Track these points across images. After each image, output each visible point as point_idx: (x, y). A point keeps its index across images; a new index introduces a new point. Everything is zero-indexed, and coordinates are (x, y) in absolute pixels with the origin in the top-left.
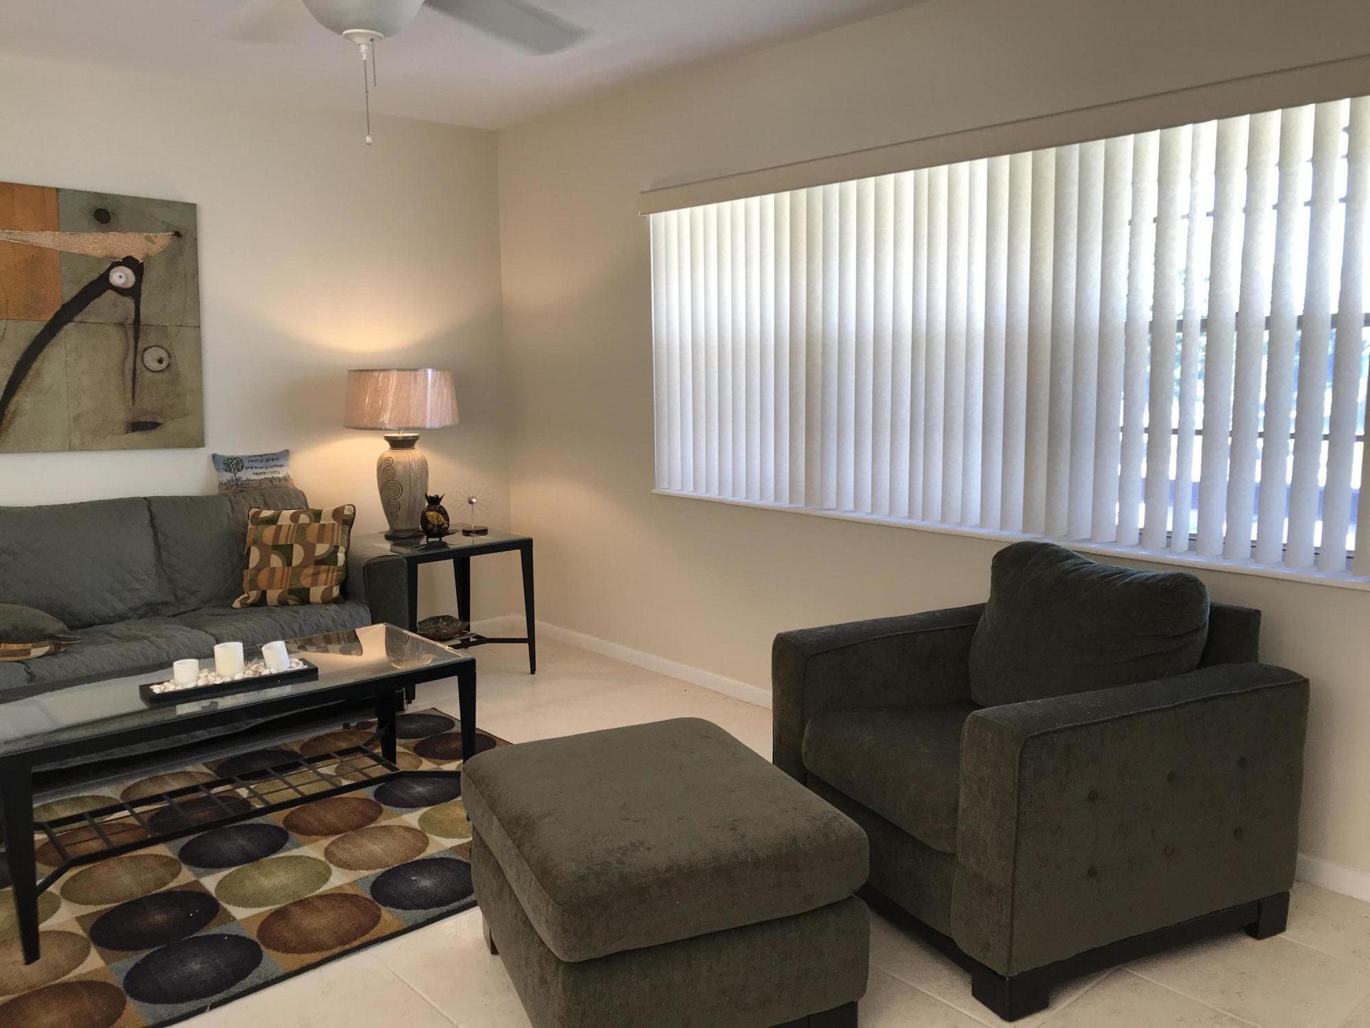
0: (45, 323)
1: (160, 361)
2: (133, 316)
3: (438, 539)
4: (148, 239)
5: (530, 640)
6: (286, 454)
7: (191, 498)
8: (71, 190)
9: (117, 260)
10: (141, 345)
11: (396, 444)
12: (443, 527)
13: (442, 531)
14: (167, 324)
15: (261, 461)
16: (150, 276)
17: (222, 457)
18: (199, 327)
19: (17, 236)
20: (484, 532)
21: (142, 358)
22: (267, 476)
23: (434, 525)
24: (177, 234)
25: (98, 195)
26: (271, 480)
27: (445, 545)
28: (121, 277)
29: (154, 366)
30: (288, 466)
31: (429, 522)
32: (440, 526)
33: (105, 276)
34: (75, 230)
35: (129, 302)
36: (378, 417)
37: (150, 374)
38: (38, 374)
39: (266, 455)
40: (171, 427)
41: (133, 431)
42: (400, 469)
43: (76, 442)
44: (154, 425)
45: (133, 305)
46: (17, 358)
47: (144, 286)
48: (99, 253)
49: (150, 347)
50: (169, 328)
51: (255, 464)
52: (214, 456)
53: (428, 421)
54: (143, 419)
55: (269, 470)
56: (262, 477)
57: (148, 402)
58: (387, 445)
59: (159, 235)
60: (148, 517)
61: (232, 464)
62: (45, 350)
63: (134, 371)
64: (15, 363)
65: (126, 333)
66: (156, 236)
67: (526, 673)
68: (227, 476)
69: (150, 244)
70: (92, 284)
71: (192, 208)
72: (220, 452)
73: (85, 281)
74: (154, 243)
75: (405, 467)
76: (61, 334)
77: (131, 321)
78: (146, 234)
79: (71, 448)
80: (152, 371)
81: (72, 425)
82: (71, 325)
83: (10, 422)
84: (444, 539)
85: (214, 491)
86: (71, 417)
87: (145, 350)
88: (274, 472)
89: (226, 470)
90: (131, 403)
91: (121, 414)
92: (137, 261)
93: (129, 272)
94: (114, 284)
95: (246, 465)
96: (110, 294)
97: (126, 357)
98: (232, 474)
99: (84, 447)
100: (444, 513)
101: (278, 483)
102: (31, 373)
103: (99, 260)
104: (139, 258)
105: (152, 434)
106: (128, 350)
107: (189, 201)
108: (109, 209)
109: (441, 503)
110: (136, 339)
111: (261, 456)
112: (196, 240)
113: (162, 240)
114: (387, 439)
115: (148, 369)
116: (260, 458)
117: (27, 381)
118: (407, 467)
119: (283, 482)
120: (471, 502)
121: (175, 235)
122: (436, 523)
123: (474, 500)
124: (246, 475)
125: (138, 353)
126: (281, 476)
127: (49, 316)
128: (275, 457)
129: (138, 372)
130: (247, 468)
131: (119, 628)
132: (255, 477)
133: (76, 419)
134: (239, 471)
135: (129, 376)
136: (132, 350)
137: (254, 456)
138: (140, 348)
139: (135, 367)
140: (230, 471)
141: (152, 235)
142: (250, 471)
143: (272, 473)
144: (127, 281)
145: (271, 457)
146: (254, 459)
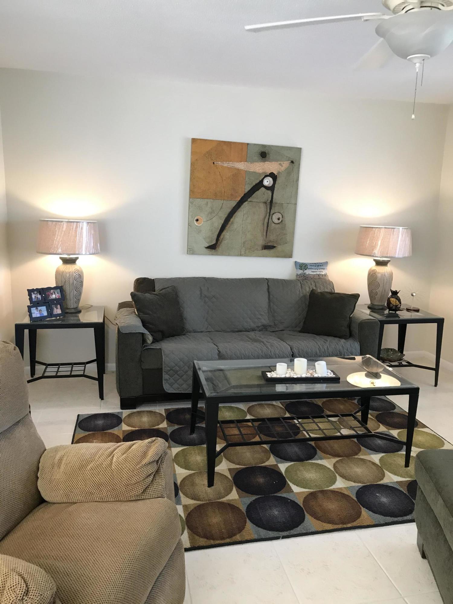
0: (237, 202)
1: (279, 219)
2: (270, 199)
3: (394, 312)
4: (280, 164)
5: (437, 370)
6: (326, 263)
7: (284, 280)
8: (252, 144)
9: (267, 174)
10: (272, 212)
11: (379, 263)
12: (398, 306)
13: (397, 308)
14: (283, 203)
15: (315, 266)
16: (279, 181)
17: (299, 263)
18: (296, 204)
19: (231, 164)
20: (417, 311)
21: (272, 217)
22: (317, 273)
23: (393, 305)
24: (292, 162)
25: (264, 146)
26: (319, 275)
27: (397, 316)
28: (267, 181)
29: (276, 221)
30: (327, 269)
31: (391, 303)
32: (396, 306)
33: (262, 181)
34: (253, 161)
35: (269, 192)
36: (373, 250)
37: (274, 225)
38: (232, 223)
39: (318, 263)
40: (279, 248)
41: (265, 249)
42: (379, 275)
43: (243, 253)
44: (273, 247)
45: (271, 194)
46: (226, 216)
47: (276, 186)
48: (261, 171)
49: (275, 213)
50: (284, 204)
51: (312, 267)
52: (296, 262)
53: (397, 254)
54: (269, 244)
55: (319, 270)
56: (315, 273)
57: (272, 237)
58: (374, 263)
59: (285, 162)
60: (267, 287)
61: (302, 266)
62: (236, 213)
63: (268, 223)
64: (225, 218)
65: (267, 206)
66: (283, 163)
67: (432, 386)
68: (300, 272)
69: (281, 167)
70: (256, 185)
71: (299, 150)
72: (299, 261)
73: (254, 184)
74: (282, 166)
75: (382, 275)
76: (242, 206)
77: (269, 201)
78: (280, 162)
79: (241, 255)
80: (275, 223)
81: (242, 245)
82: (246, 203)
83: (221, 243)
84: (397, 312)
85: (294, 277)
86: (242, 242)
87: (273, 214)
88: (320, 272)
89: (300, 269)
90: (265, 237)
91: (261, 242)
92: (275, 174)
93: (271, 179)
94: (264, 185)
95: (309, 267)
96: (263, 189)
97: (265, 218)
98: (302, 271)
99: (246, 255)
100: (399, 300)
101: (322, 277)
102: (230, 223)
103: (260, 174)
104: (276, 173)
105: (272, 251)
107: (299, 147)
108: (266, 152)
109: (398, 295)
110: (270, 209)
111: (316, 264)
112: (299, 164)
113: (286, 164)
114: (375, 260)
115: (273, 222)
116: (315, 265)
117: (228, 226)
118: (383, 275)
119: (324, 276)
120: (412, 295)
122: (394, 304)
123: (414, 294)
124: (308, 272)
125: (270, 215)
126: (323, 273)
127: (239, 199)
128: (321, 265)
129: (269, 224)
130: (309, 269)
131: (252, 334)
132: (312, 273)
133: (244, 243)
134: (305, 270)
135: (266, 226)
136: (268, 214)
137: (312, 263)
138: (271, 213)
139: (268, 221)
140: (302, 270)
141: (282, 163)
142: (310, 270)
143: (319, 272)
144: (270, 183)
145: (320, 265)
146: (312, 265)
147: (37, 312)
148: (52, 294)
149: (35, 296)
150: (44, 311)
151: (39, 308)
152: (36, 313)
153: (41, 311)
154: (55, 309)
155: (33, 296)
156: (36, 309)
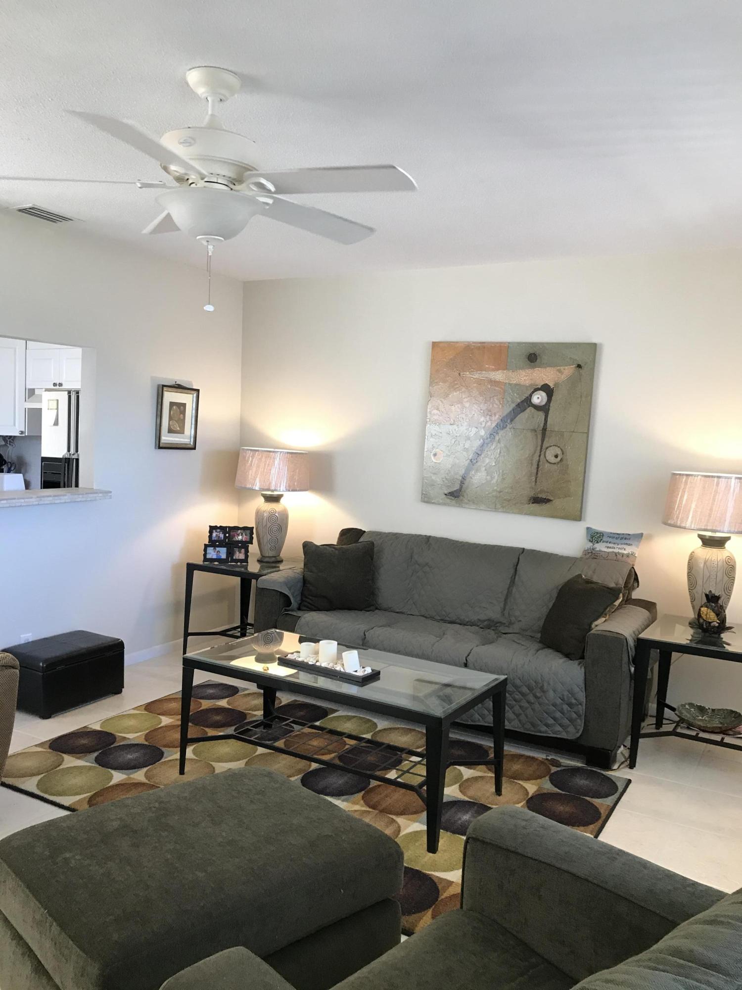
0: (491, 429)
1: (556, 456)
2: (542, 425)
4: (559, 371)
6: (641, 536)
8: (515, 343)
9: (538, 387)
10: (546, 444)
11: (706, 542)
14: (564, 430)
15: (617, 538)
16: (556, 397)
17: (593, 530)
18: (587, 433)
19: (484, 375)
21: (545, 452)
22: (615, 550)
24: (579, 366)
25: (534, 345)
26: (616, 554)
28: (538, 398)
29: (552, 459)
30: (637, 546)
33: (529, 398)
34: (515, 369)
35: (541, 415)
37: (547, 465)
38: (484, 461)
39: (623, 534)
40: (557, 503)
41: (533, 503)
42: (699, 564)
44: (547, 501)
45: (544, 417)
46: (474, 450)
47: (552, 404)
48: (528, 383)
49: (551, 446)
50: (565, 433)
51: (610, 540)
52: (588, 528)
54: (540, 496)
55: (619, 546)
56: (611, 550)
57: (545, 484)
59: (566, 368)
60: (515, 563)
61: (595, 536)
62: (489, 446)
63: (539, 461)
64: (473, 453)
65: (536, 435)
66: (564, 369)
68: (589, 545)
69: (560, 374)
70: (522, 402)
71: (592, 349)
73: (517, 402)
74: (563, 374)
76: (499, 436)
77: (541, 428)
78: (559, 368)
80: (550, 463)
81: (497, 494)
82: (505, 430)
83: (466, 488)
86: (498, 489)
87: (547, 448)
89: (590, 541)
90: (534, 484)
91: (527, 492)
92: (550, 387)
93: (544, 394)
94: (533, 403)
95: (604, 539)
96: (530, 410)
97: (534, 453)
98: (592, 544)
102: (480, 460)
103: (527, 387)
104: (552, 385)
105: (545, 507)
106: (537, 447)
108: (537, 353)
110: (543, 441)
111: (620, 534)
112: (592, 369)
113: (568, 371)
114: (700, 537)
115: (547, 461)
116: (617, 536)
117: (478, 464)
119: (625, 557)
121: (578, 367)
124: (601, 547)
125: (542, 449)
126: (625, 552)
128: (628, 537)
129: (541, 463)
130: (603, 542)
132: (606, 550)
133: (501, 491)
134: (597, 542)
135: (535, 466)
136: (539, 448)
137: (614, 534)
138: (544, 447)
139: (539, 459)
140: (592, 542)
141: (562, 368)
142: (605, 544)
143: (619, 548)
144: (542, 401)
145: (625, 536)
146: (612, 535)
147: (214, 554)
148: (238, 535)
149: (217, 535)
150: (223, 553)
151: (218, 549)
152: (212, 553)
153: (219, 552)
154: (238, 553)
155: (214, 534)
156: (214, 549)
